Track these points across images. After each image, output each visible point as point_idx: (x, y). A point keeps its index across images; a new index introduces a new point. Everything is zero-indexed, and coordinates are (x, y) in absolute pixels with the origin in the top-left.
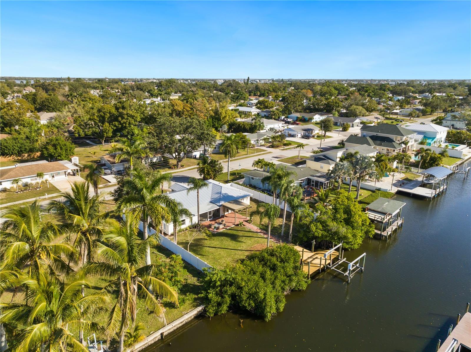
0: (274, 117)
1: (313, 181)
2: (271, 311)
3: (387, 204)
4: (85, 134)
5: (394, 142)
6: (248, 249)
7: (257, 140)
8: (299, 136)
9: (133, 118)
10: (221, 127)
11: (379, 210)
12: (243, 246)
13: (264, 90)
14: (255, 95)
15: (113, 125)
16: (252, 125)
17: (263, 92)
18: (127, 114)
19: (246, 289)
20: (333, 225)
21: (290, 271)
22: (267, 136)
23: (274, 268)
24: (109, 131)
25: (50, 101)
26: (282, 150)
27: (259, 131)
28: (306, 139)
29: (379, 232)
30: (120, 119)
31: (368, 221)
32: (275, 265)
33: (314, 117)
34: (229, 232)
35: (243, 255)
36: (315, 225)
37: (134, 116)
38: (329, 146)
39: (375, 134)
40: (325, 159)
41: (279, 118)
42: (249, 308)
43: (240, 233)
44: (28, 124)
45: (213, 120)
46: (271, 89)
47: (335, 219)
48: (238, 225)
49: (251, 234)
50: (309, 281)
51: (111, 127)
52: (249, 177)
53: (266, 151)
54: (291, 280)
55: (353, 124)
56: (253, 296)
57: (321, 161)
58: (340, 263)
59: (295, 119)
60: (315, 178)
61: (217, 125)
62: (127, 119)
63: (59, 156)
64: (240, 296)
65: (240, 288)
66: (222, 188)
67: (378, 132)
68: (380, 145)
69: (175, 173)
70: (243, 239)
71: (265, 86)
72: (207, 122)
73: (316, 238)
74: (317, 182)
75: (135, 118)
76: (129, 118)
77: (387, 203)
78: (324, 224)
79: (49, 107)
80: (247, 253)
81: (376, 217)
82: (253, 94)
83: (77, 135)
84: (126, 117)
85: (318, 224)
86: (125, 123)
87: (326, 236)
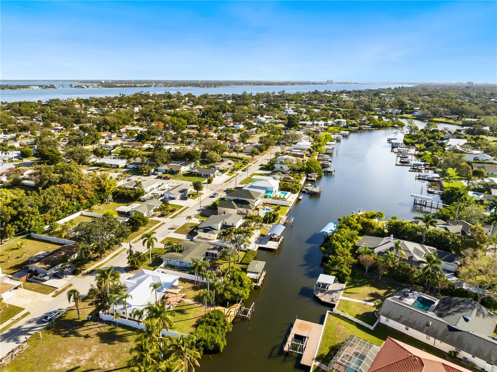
0: (144, 171)
1: (210, 253)
2: (222, 347)
3: (257, 266)
5: (250, 203)
6: (194, 317)
7: (149, 212)
8: (178, 198)
10: (107, 198)
11: (254, 271)
12: (191, 316)
13: (114, 123)
14: (105, 130)
15: (15, 224)
17: (113, 125)
18: (28, 212)
19: (209, 341)
20: (235, 290)
21: (223, 324)
23: (215, 325)
26: (172, 218)
27: (142, 197)
28: (185, 200)
29: (256, 284)
30: (21, 217)
31: (250, 281)
32: (215, 323)
33: (181, 169)
34: (177, 308)
35: (194, 322)
36: (227, 293)
38: (204, 207)
40: (210, 230)
41: (149, 172)
42: (211, 349)
43: (184, 308)
45: (97, 192)
46: (121, 122)
47: (235, 286)
48: (179, 302)
49: (190, 307)
50: (232, 326)
52: (167, 260)
53: (159, 221)
54: (224, 329)
55: (214, 175)
56: (213, 343)
59: (165, 171)
60: (211, 251)
61: (102, 197)
62: (29, 216)
64: (207, 345)
65: (205, 341)
66: (160, 278)
67: (238, 197)
68: (241, 207)
69: (103, 265)
70: (188, 311)
71: (114, 120)
72: (94, 197)
73: (227, 300)
74: (213, 254)
77: (256, 264)
78: (231, 291)
80: (195, 320)
81: (253, 276)
82: (102, 129)
85: (228, 292)
86: (27, 220)
87: (233, 298)
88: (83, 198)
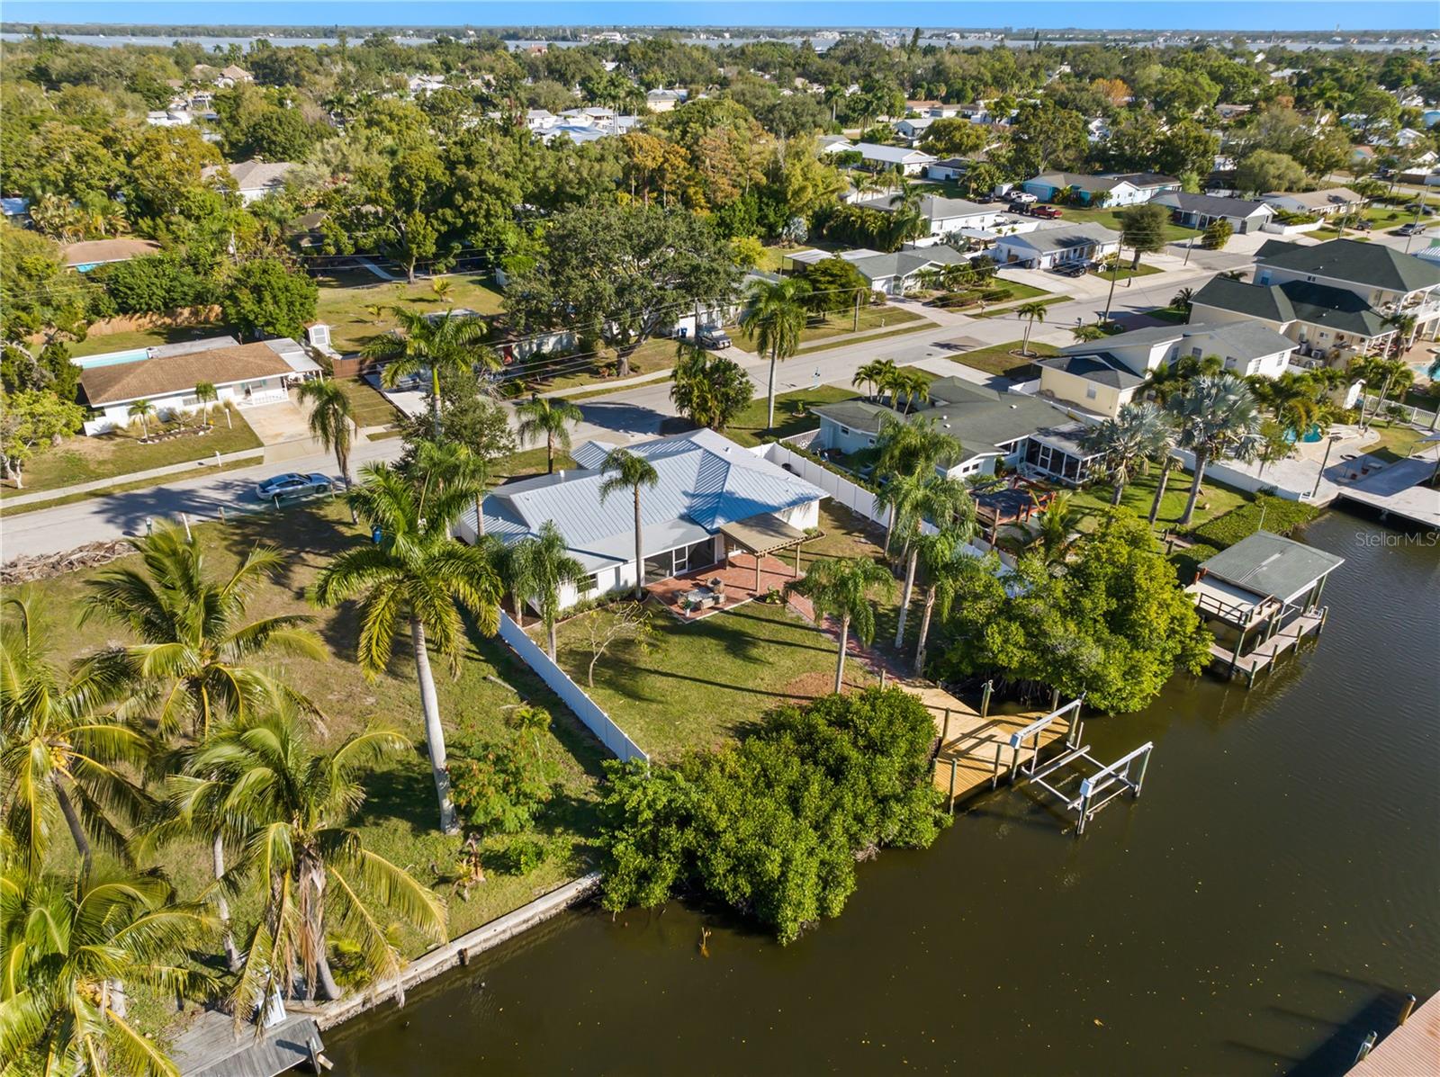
0: (974, 185)
1: (1046, 449)
2: (798, 915)
3: (1277, 561)
4: (355, 245)
5: (1368, 308)
6: (779, 689)
7: (897, 279)
8: (1046, 262)
9: (499, 198)
10: (787, 224)
11: (1242, 582)
12: (765, 678)
13: (963, 78)
14: (930, 96)
15: (437, 218)
16: (888, 219)
17: (958, 85)
18: (481, 183)
19: (729, 840)
20: (1060, 633)
21: (889, 781)
22: (932, 265)
23: (837, 771)
24: (424, 237)
25: (275, 124)
26: (974, 316)
27: (911, 243)
28: (1068, 275)
29: (1227, 656)
30: (458, 198)
31: (1193, 621)
32: (843, 759)
33: (1114, 191)
34: (732, 623)
35: (752, 711)
36: (1004, 632)
37: (502, 190)
38: (1139, 309)
39: (1302, 275)
40: (1105, 368)
41: (992, 189)
42: (732, 898)
43: (765, 631)
44: (202, 208)
45: (760, 198)
46: (988, 77)
47: (1072, 611)
48: (762, 599)
49: (796, 636)
50: (949, 820)
51: (432, 226)
52: (835, 427)
53: (918, 317)
54: (885, 814)
55: (1244, 224)
56: (746, 864)
57: (1091, 374)
58: (1063, 763)
59: (1048, 195)
60: (1053, 442)
61: (772, 218)
62: (481, 199)
63: (268, 324)
64: (706, 860)
65: (711, 834)
66: (732, 467)
67: (1316, 270)
68: (1315, 318)
69: (609, 391)
70: (769, 653)
71: (966, 66)
72: (741, 206)
73: (996, 671)
74: (1058, 455)
75: (504, 195)
76: (486, 196)
77: (1277, 556)
78: (1033, 628)
79: (274, 142)
80: (770, 704)
81: (1223, 607)
82: (922, 93)
83: (332, 250)
84: (476, 192)
85: (1014, 627)
86: (474, 212)
87: (1035, 670)
88: (703, 202)
